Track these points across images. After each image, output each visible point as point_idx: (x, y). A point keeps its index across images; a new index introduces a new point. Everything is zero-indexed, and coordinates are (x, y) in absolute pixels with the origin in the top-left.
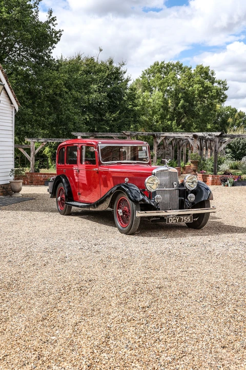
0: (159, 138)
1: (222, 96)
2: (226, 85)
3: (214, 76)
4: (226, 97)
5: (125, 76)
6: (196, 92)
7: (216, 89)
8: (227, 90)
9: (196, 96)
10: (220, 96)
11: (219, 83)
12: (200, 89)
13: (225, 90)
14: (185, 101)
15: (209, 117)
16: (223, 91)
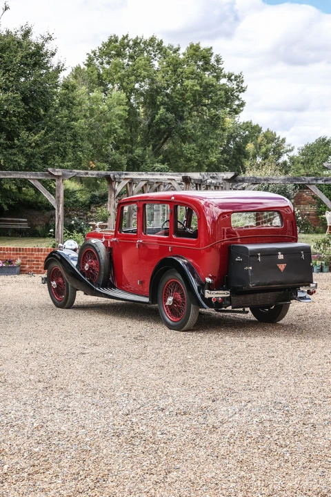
0: (119, 183)
1: (237, 102)
2: (242, 81)
3: (220, 66)
4: (242, 105)
5: (54, 62)
6: (189, 94)
7: (225, 90)
8: (244, 91)
9: (188, 102)
10: (232, 101)
11: (230, 79)
12: (195, 88)
13: (240, 92)
14: (167, 111)
15: (212, 141)
16: (236, 94)
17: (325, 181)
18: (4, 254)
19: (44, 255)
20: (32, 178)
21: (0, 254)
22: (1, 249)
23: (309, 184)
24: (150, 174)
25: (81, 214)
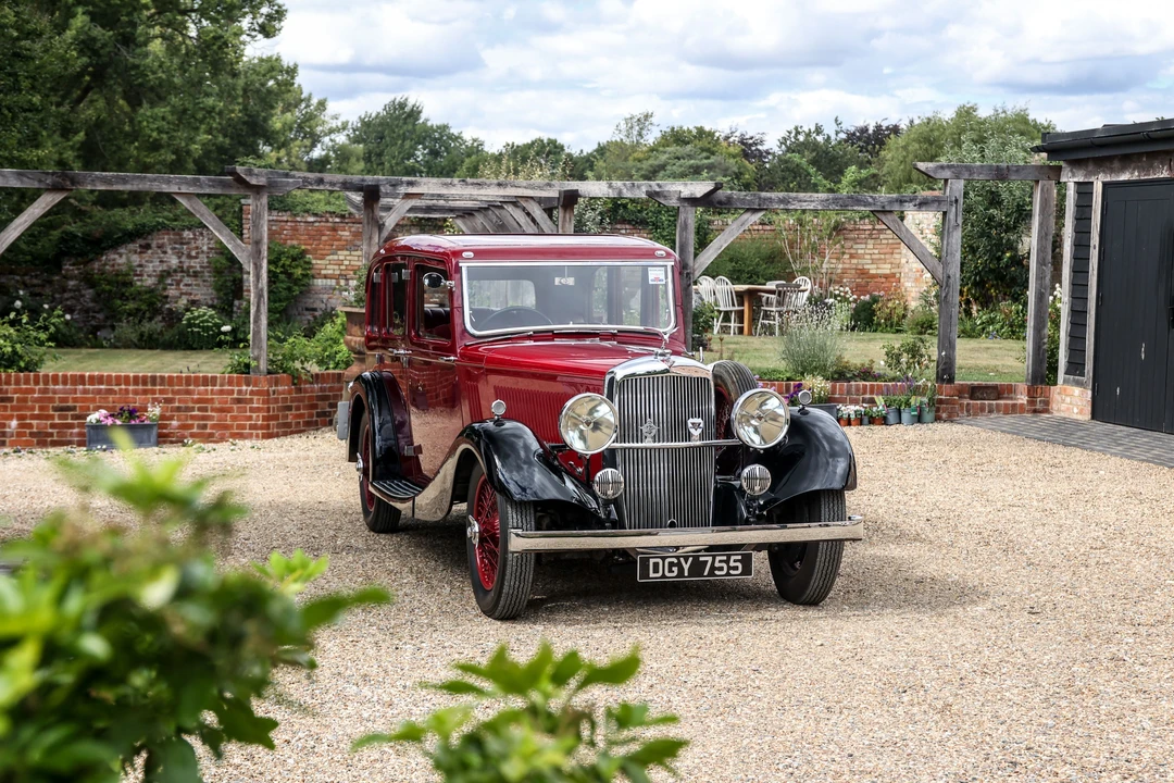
1: (264, 10)
4: (279, 14)
9: (145, 1)
14: (92, 20)
17: (921, 204)
18: (110, 392)
19: (221, 392)
20: (183, 191)
21: (99, 391)
22: (100, 380)
23: (884, 212)
24: (473, 184)
25: (35, 281)
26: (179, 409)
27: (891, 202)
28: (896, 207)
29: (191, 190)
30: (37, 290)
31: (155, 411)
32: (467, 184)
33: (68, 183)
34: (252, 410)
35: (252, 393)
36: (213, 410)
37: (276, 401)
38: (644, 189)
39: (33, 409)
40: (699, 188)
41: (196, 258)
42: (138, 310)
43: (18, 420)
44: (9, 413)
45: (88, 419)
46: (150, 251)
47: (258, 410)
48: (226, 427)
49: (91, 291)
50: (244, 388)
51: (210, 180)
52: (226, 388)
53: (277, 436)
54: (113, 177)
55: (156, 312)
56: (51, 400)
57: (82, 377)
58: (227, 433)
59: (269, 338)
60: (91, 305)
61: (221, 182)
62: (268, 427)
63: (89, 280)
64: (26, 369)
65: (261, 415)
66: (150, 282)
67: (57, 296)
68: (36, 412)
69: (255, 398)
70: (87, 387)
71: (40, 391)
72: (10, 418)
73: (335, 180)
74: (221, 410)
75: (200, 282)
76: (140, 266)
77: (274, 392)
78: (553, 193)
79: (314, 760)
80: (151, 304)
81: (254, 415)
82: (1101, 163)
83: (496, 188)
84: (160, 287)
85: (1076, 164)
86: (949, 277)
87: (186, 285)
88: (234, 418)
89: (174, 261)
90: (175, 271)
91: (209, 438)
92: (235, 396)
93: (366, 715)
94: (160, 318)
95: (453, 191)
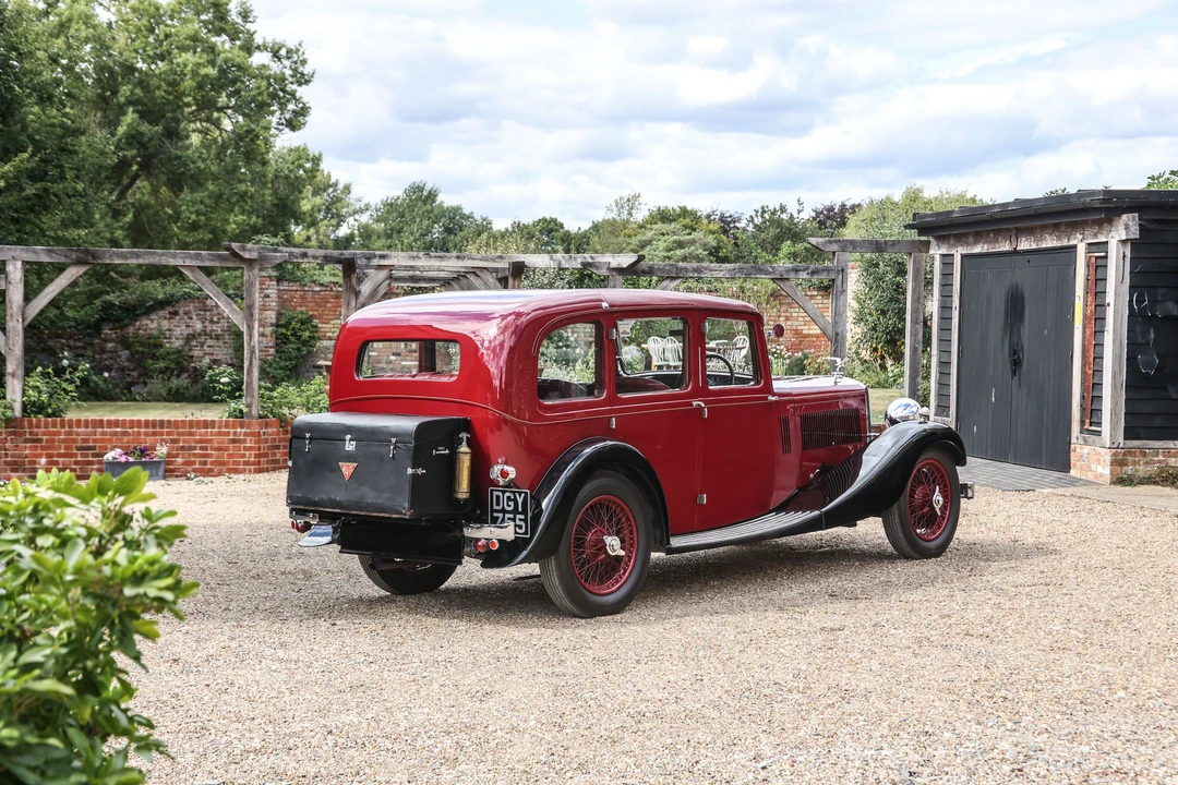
1: (291, 107)
2: (304, 62)
3: (249, 26)
4: (303, 111)
6: (188, 83)
7: (268, 78)
8: (307, 82)
9: (188, 99)
10: (283, 107)
11: (276, 55)
12: (203, 71)
13: (300, 84)
14: (141, 117)
15: (243, 187)
16: (290, 87)
17: (813, 273)
18: (125, 434)
19: (219, 434)
20: (187, 264)
21: (116, 434)
22: (116, 423)
23: (782, 279)
24: (435, 257)
25: (78, 344)
26: (183, 448)
27: (788, 271)
28: (792, 275)
29: (195, 263)
30: (79, 351)
31: (162, 450)
32: (431, 257)
33: (90, 258)
34: (245, 449)
35: (245, 434)
36: (212, 449)
37: (266, 441)
38: (579, 260)
39: (60, 448)
40: (626, 260)
41: (218, 323)
42: (167, 368)
43: (47, 457)
44: (39, 451)
45: (105, 457)
46: (178, 318)
47: (251, 448)
48: (223, 463)
49: (126, 352)
50: (239, 430)
51: (210, 255)
52: (223, 430)
53: (267, 470)
54: (128, 252)
55: (182, 370)
56: (75, 441)
57: (101, 421)
58: (224, 468)
59: (260, 387)
60: (127, 364)
61: (219, 256)
62: (259, 463)
63: (125, 343)
64: (53, 415)
65: (253, 453)
66: (177, 344)
67: (97, 356)
68: (62, 451)
69: (248, 438)
70: (105, 429)
71: (66, 433)
72: (40, 456)
73: (317, 254)
74: (219, 449)
75: (220, 343)
76: (169, 330)
77: (264, 434)
78: (504, 264)
79: (224, 697)
80: (178, 363)
81: (247, 453)
82: (960, 239)
83: (456, 260)
84: (187, 348)
85: (941, 239)
86: (837, 334)
87: (209, 346)
88: (230, 456)
89: (199, 326)
90: (200, 334)
91: (208, 473)
92: (231, 437)
93: (274, 668)
94: (186, 375)
95: (418, 263)
